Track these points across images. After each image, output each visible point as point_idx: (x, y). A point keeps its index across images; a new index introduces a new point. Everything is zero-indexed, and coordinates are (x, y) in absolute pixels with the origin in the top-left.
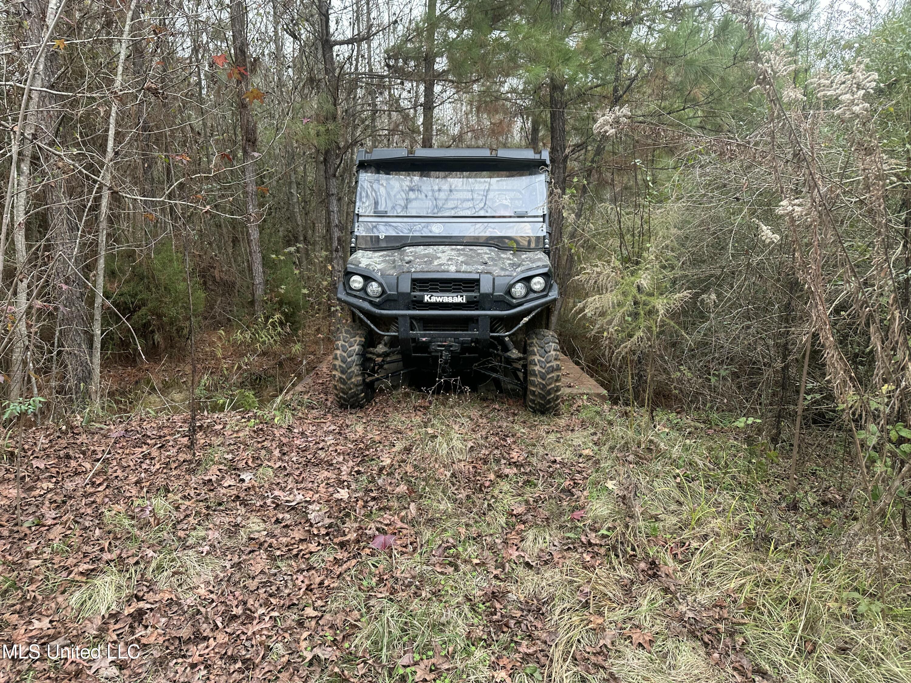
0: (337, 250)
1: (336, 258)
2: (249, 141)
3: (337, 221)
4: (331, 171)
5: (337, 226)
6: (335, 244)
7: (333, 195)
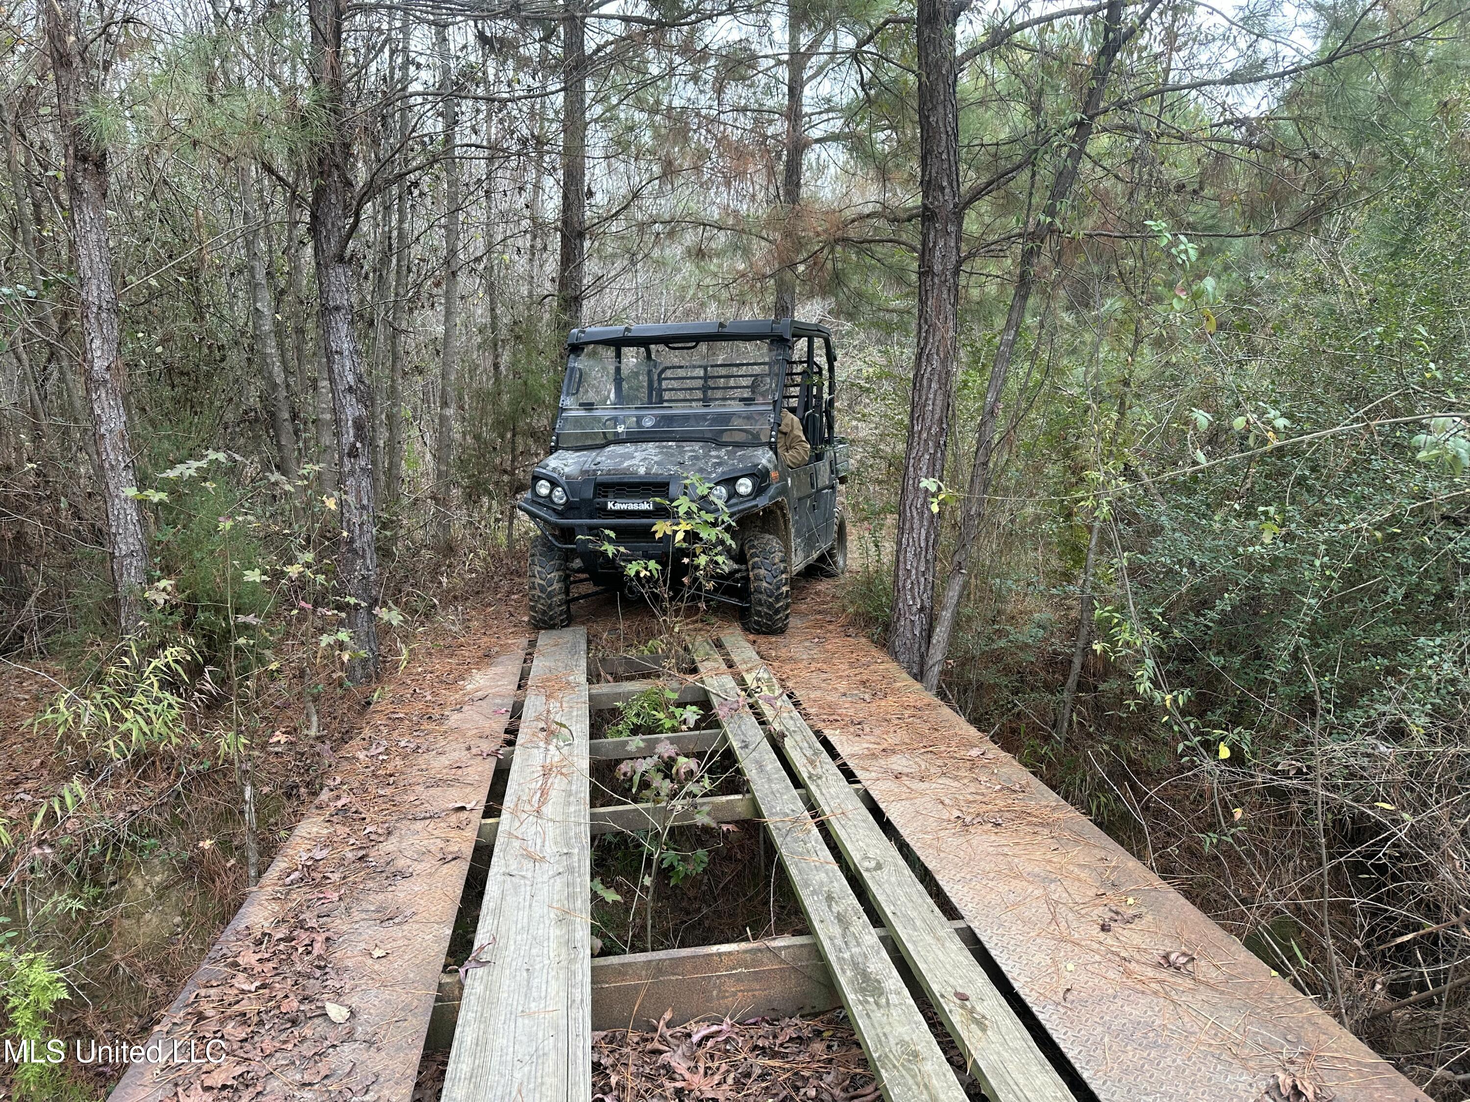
0: (353, 453)
1: (352, 472)
2: (85, 159)
3: (351, 378)
4: (333, 247)
5: (350, 389)
6: (349, 436)
7: (337, 308)
